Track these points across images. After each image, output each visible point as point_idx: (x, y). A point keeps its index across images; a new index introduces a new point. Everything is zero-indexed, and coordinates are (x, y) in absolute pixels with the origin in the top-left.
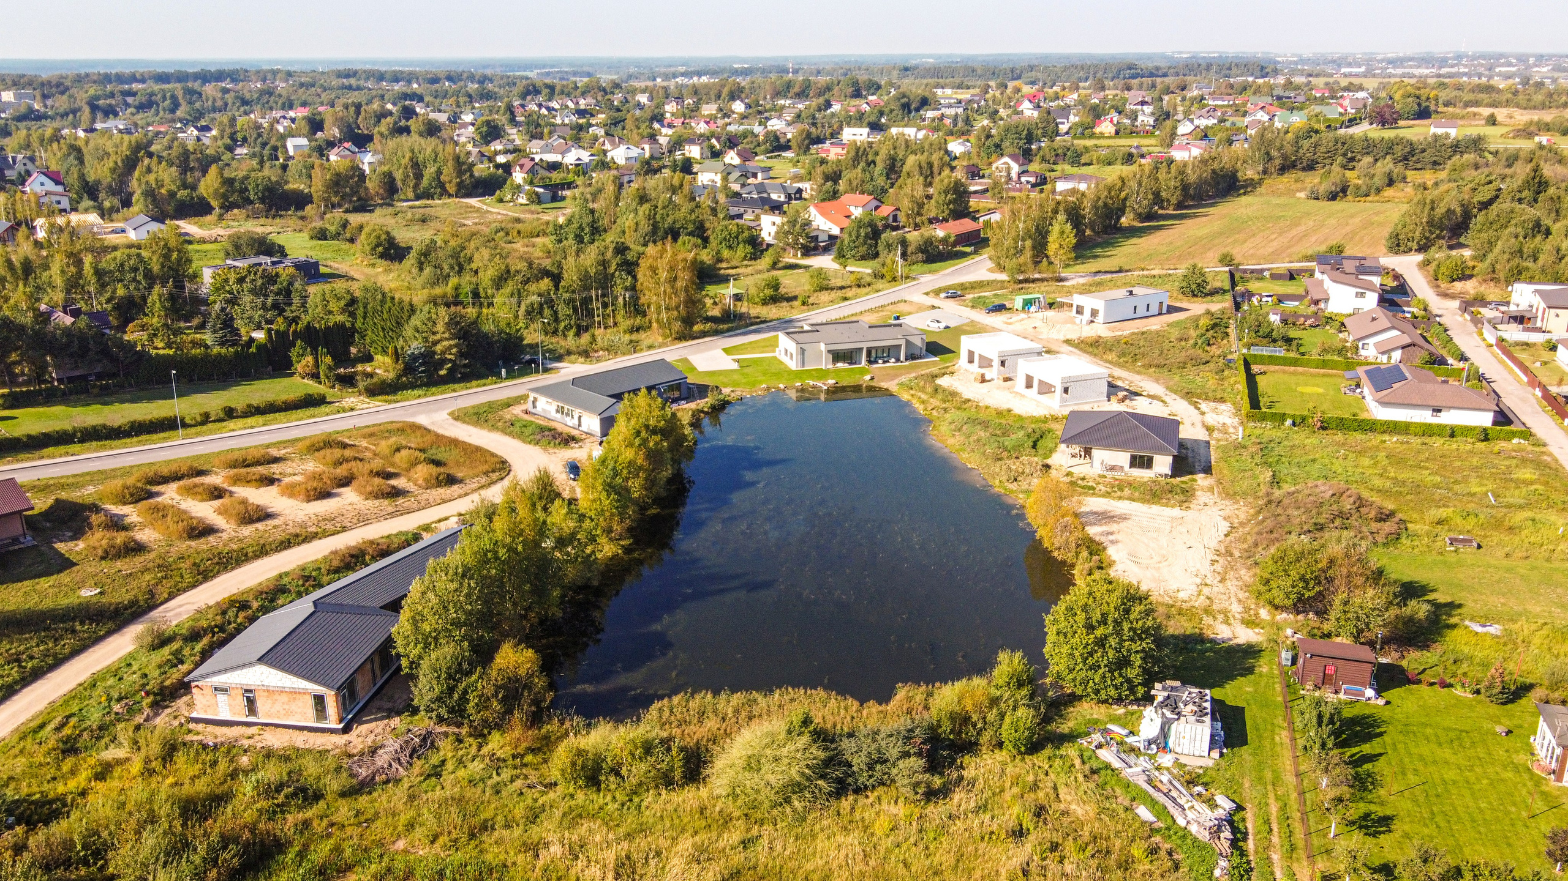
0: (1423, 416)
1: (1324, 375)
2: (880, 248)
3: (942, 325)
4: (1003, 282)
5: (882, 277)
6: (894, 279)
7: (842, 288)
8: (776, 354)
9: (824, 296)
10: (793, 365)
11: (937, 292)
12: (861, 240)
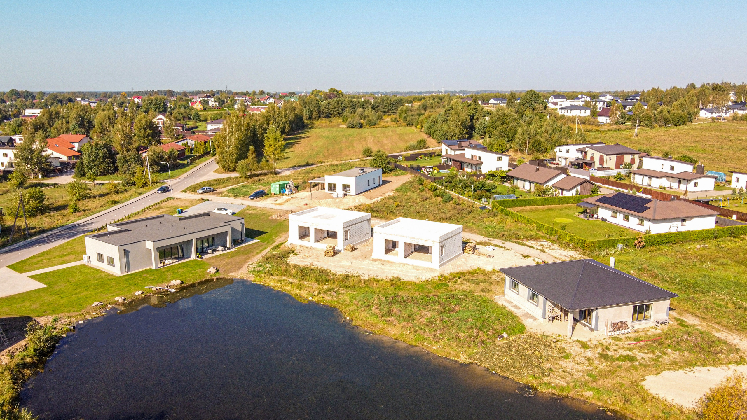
0: (675, 227)
1: (550, 210)
2: (118, 164)
3: (230, 212)
4: (236, 178)
5: (134, 184)
6: (145, 185)
7: (101, 195)
8: (85, 261)
9: (90, 204)
10: (116, 271)
11: (193, 189)
12: (100, 159)
